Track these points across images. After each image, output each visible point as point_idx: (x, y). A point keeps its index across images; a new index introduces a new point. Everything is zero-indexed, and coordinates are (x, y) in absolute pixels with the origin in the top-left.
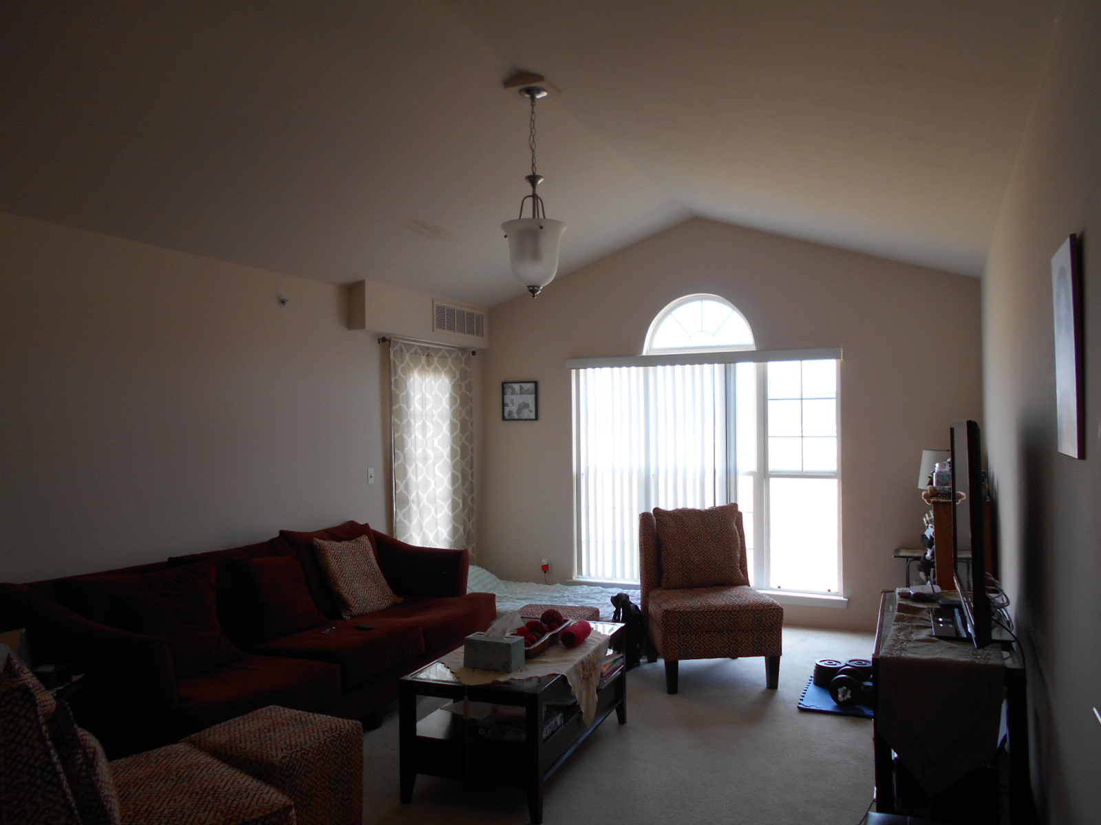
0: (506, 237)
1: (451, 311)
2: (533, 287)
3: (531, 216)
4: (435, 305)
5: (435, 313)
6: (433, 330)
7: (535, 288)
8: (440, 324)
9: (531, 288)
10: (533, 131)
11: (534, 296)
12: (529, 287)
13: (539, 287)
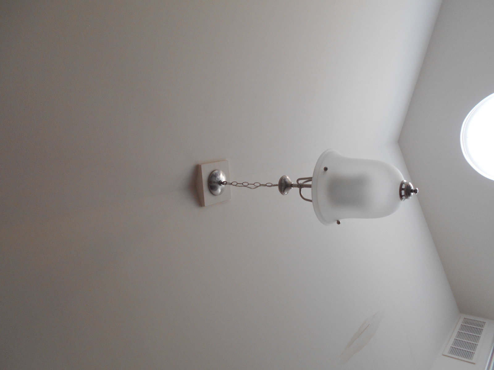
0: (339, 223)
1: (456, 342)
2: (401, 189)
3: (310, 189)
4: (450, 355)
5: (457, 357)
6: (474, 364)
7: (404, 187)
8: (469, 355)
9: (403, 193)
10: (245, 184)
11: (415, 191)
12: (401, 196)
13: (402, 183)
